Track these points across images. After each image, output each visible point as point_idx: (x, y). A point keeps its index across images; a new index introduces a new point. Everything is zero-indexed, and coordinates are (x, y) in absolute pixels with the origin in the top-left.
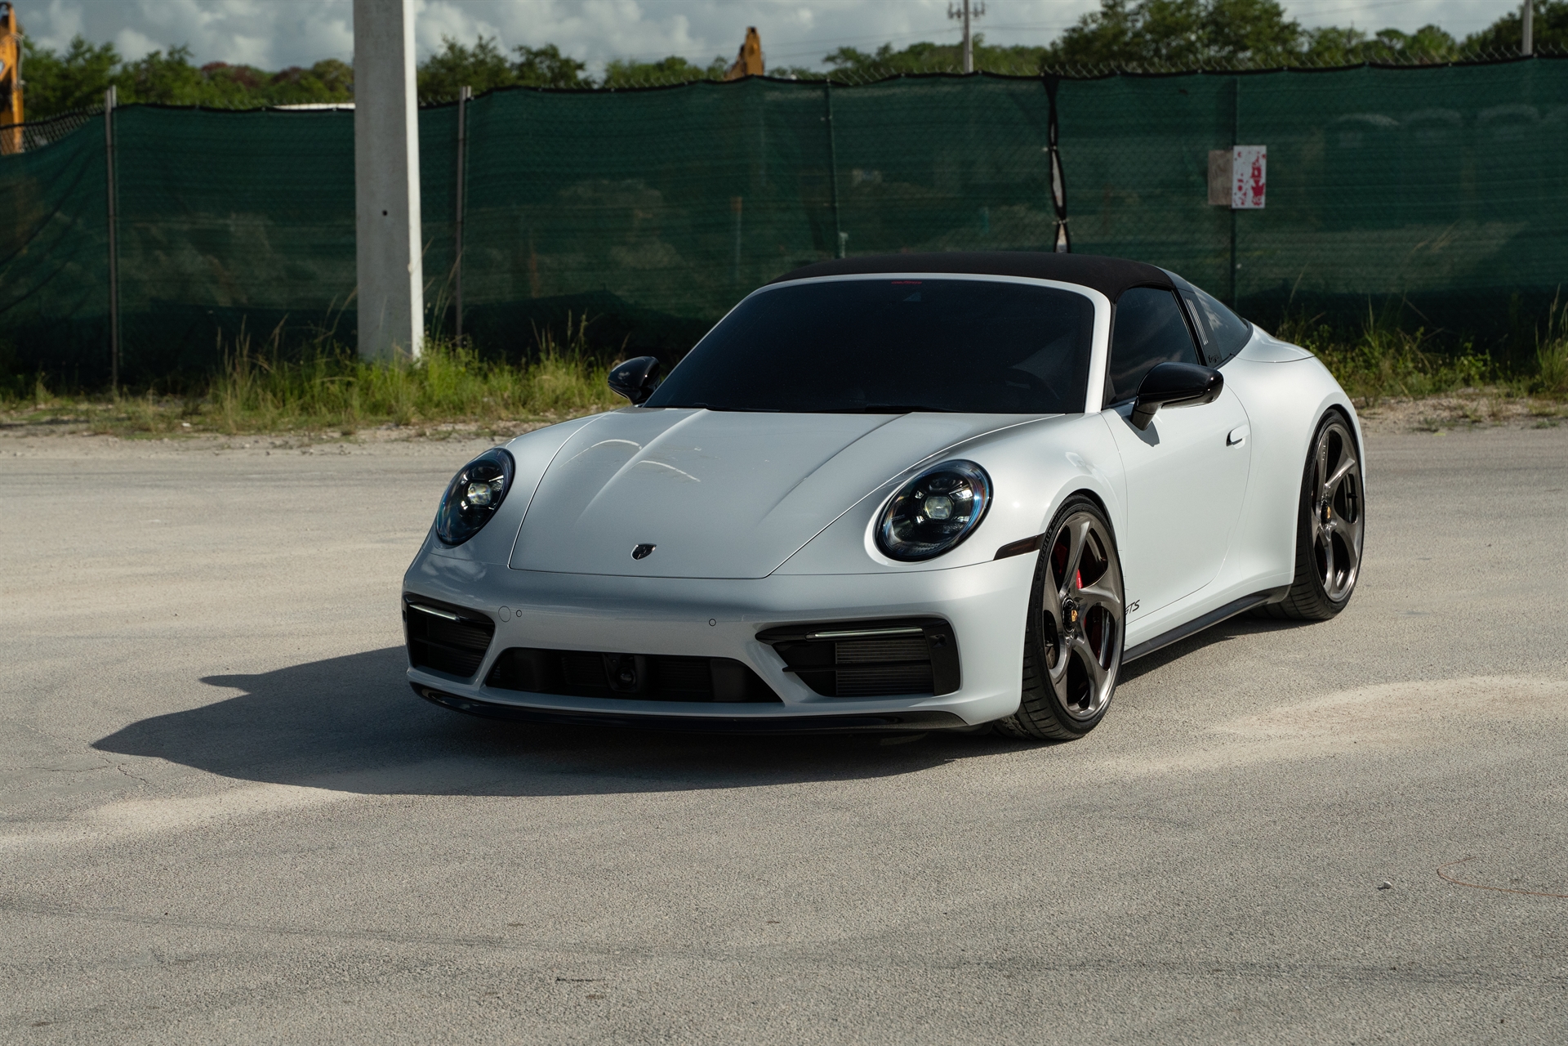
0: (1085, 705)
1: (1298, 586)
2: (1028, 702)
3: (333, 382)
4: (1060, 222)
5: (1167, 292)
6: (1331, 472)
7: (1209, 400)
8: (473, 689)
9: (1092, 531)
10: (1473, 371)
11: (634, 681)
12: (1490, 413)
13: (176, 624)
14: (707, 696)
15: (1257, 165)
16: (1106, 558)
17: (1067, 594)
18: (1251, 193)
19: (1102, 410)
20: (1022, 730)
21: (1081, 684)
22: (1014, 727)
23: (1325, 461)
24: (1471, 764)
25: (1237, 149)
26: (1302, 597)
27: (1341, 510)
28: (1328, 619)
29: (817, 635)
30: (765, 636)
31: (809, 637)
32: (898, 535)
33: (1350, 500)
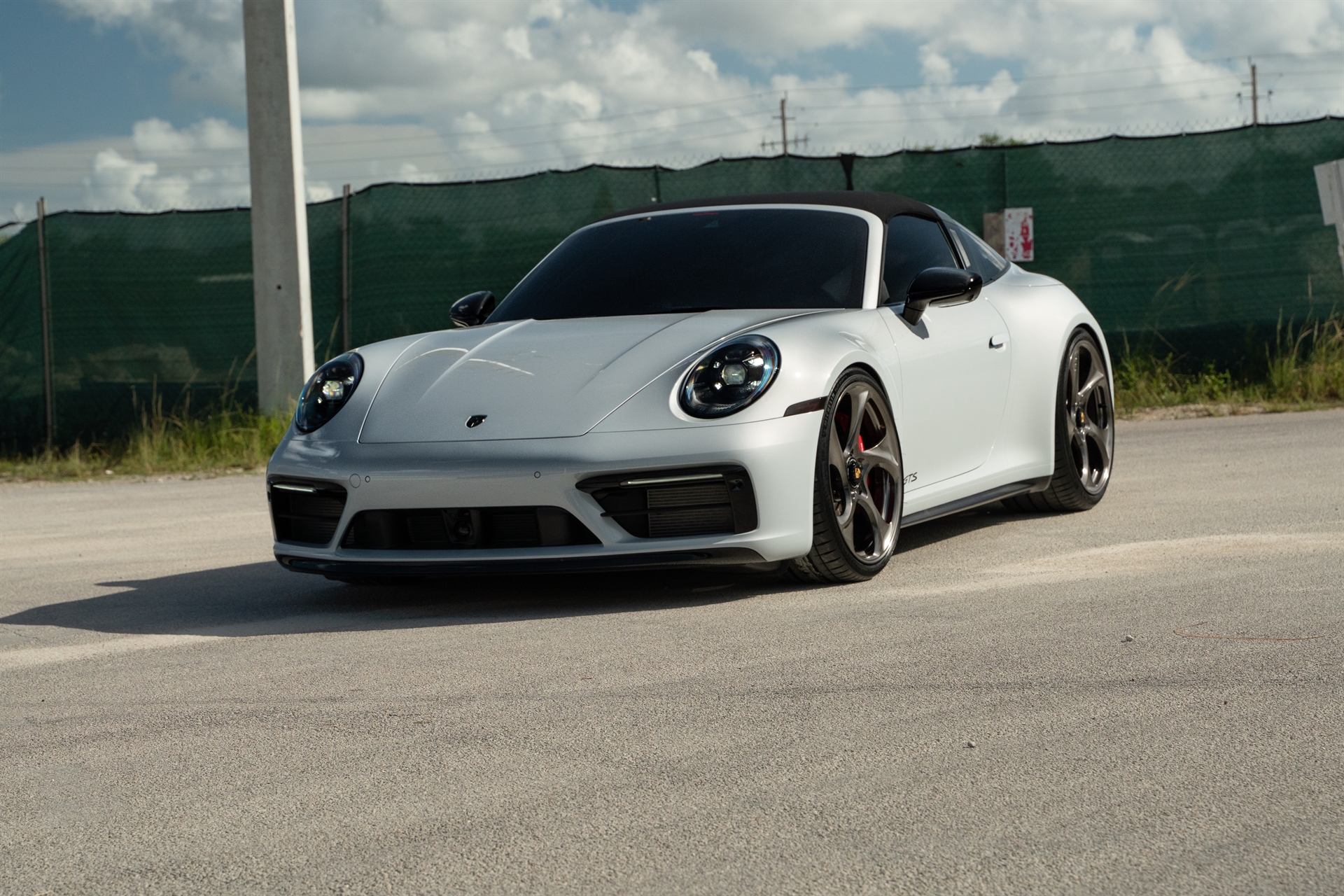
0: (870, 552)
1: (1057, 478)
2: (819, 545)
3: (237, 433)
5: (933, 223)
6: (1082, 383)
7: (970, 299)
8: (330, 553)
9: (870, 401)
10: (1216, 388)
11: (471, 534)
12: (1231, 411)
13: (79, 560)
14: (536, 541)
15: (1025, 224)
16: (884, 425)
17: (851, 455)
18: (1021, 249)
19: (878, 307)
20: (816, 572)
21: (866, 533)
22: (806, 570)
23: (1077, 372)
24: (1205, 578)
25: (1008, 211)
26: (1062, 488)
27: (1093, 417)
28: (1085, 510)
29: (629, 483)
30: (582, 485)
31: (623, 484)
32: (700, 398)
33: (1101, 409)
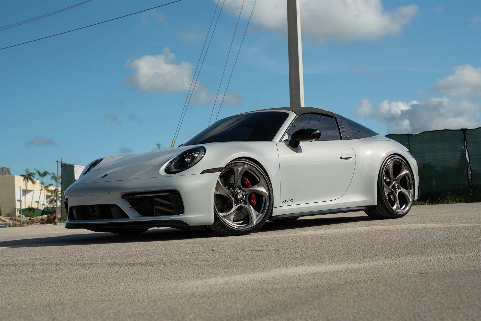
4: (469, 165)
9: (250, 170)
19: (279, 141)
23: (392, 170)
29: (138, 196)
30: (124, 196)
32: (174, 167)
33: (409, 184)
